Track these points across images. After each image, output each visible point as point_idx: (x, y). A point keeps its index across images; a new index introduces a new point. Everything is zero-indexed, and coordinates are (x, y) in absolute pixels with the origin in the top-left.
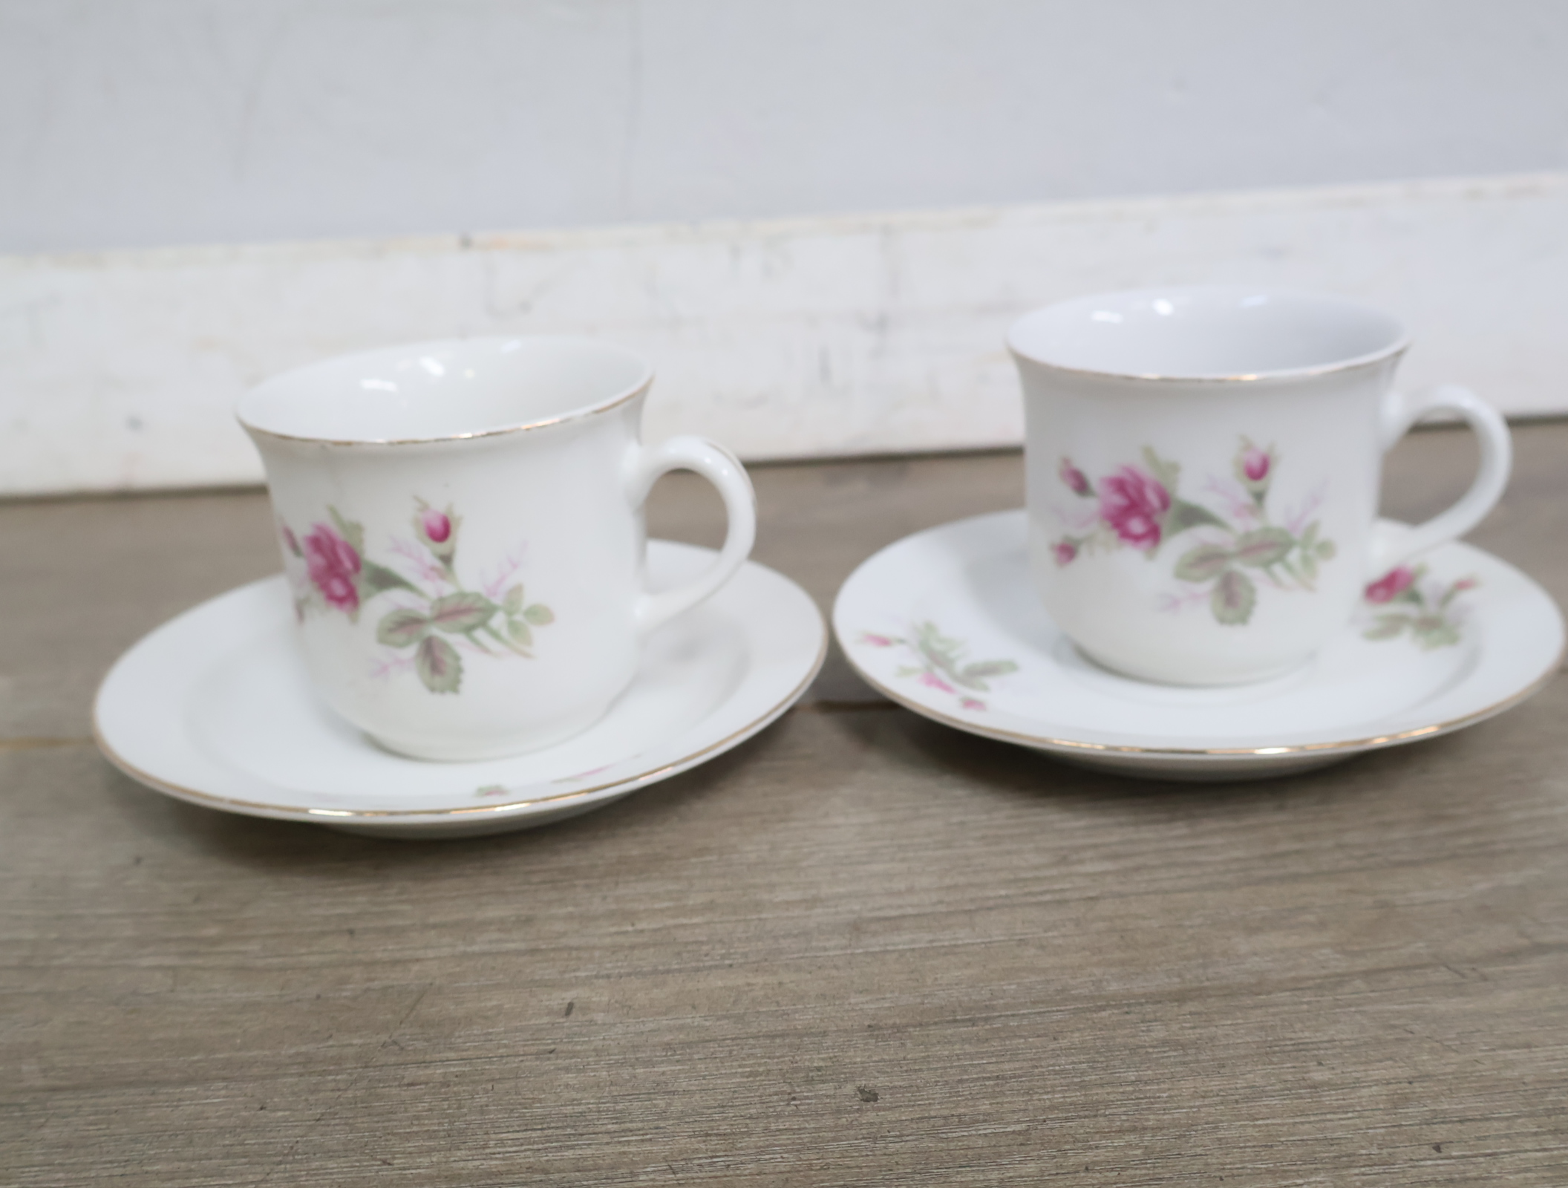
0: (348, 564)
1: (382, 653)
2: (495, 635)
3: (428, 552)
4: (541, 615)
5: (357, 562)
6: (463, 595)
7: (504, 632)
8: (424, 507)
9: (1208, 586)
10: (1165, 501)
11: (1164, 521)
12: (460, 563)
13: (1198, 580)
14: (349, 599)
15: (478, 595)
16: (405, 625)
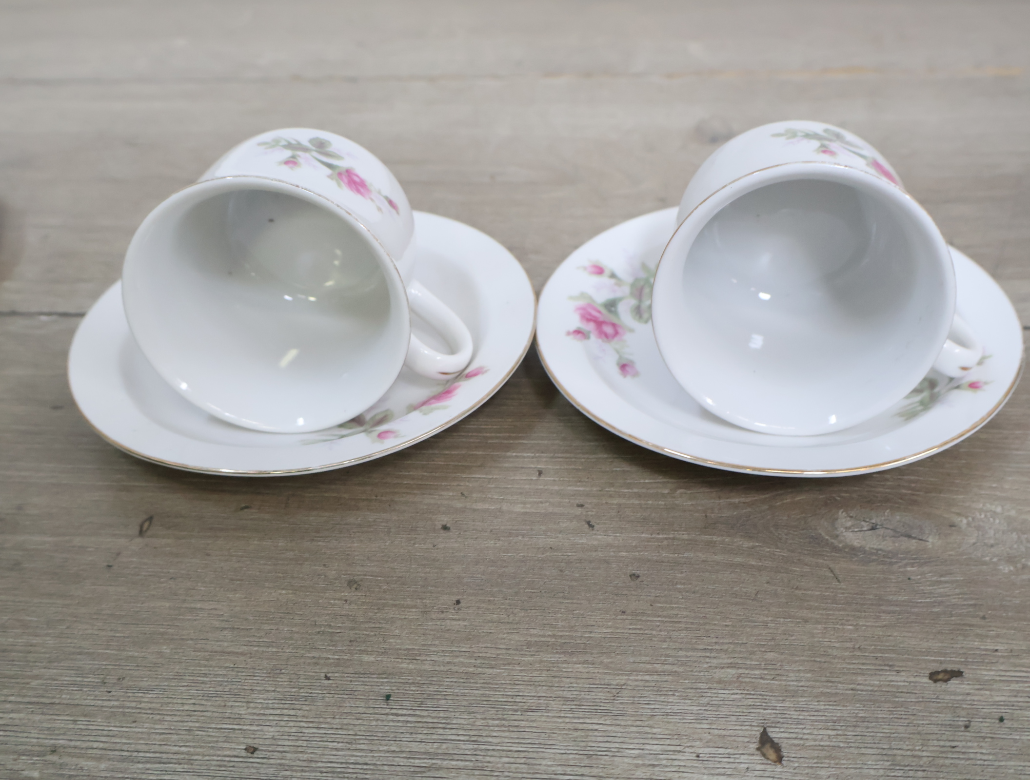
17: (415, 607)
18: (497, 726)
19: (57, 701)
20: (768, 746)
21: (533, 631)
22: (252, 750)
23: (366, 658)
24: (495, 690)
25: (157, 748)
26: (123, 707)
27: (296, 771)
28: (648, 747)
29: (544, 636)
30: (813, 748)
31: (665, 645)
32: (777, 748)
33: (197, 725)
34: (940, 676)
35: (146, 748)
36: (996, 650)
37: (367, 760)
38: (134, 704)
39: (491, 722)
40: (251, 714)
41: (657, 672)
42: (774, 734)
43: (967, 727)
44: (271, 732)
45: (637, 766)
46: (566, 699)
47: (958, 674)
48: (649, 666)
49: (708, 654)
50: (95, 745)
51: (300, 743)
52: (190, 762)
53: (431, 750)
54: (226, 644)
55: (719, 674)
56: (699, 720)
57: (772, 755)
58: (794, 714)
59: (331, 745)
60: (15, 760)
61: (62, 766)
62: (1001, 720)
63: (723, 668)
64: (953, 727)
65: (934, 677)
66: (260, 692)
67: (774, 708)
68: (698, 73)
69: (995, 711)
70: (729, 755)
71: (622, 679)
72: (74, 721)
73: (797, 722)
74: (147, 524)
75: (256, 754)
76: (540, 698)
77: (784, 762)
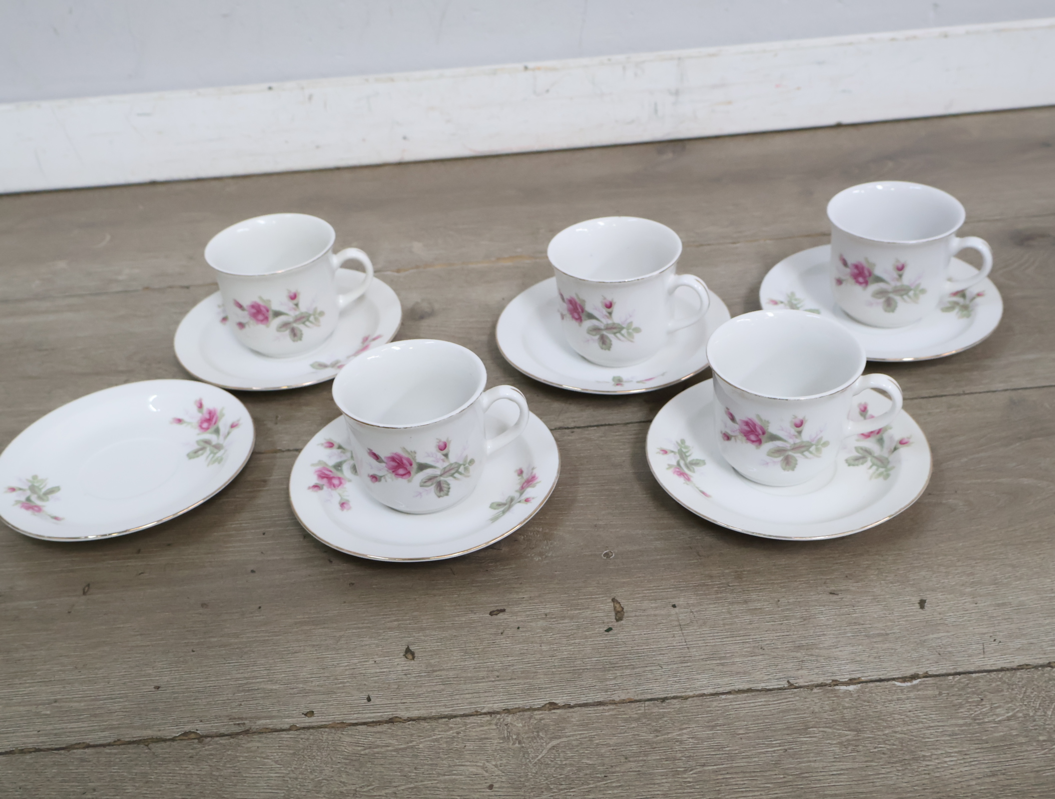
0: (580, 310)
1: (588, 336)
2: (623, 335)
3: (605, 311)
4: (637, 330)
5: (583, 310)
6: (614, 324)
7: (626, 335)
8: (605, 298)
9: (882, 300)
10: (870, 274)
12: (614, 315)
13: (880, 298)
14: (579, 319)
15: (619, 324)
16: (595, 330)
17: (237, 613)
18: (280, 661)
19: (53, 679)
20: (409, 653)
21: (298, 617)
22: (158, 688)
23: (213, 640)
24: (279, 646)
25: (109, 693)
26: (89, 678)
27: (180, 694)
28: (352, 661)
29: (304, 618)
30: (430, 651)
31: (364, 615)
32: (413, 654)
33: (128, 680)
34: (495, 613)
35: (103, 694)
36: (524, 598)
37: (215, 685)
38: (94, 676)
39: (276, 660)
40: (155, 672)
41: (359, 628)
42: (412, 648)
43: (502, 633)
44: (166, 679)
45: (346, 670)
46: (314, 646)
47: (503, 611)
48: (355, 626)
49: (385, 617)
50: (77, 696)
51: (181, 682)
52: (127, 697)
53: (247, 676)
54: (139, 642)
55: (389, 625)
56: (377, 646)
57: (410, 656)
58: (423, 638)
59: (197, 680)
60: (36, 708)
61: (61, 707)
62: (518, 628)
63: (391, 622)
64: (496, 634)
65: (491, 614)
66: (159, 662)
67: (414, 637)
68: (417, 267)
69: (517, 625)
70: (390, 660)
71: (342, 633)
72: (64, 687)
73: (425, 641)
74: (86, 589)
75: (160, 689)
76: (300, 646)
77: (415, 659)
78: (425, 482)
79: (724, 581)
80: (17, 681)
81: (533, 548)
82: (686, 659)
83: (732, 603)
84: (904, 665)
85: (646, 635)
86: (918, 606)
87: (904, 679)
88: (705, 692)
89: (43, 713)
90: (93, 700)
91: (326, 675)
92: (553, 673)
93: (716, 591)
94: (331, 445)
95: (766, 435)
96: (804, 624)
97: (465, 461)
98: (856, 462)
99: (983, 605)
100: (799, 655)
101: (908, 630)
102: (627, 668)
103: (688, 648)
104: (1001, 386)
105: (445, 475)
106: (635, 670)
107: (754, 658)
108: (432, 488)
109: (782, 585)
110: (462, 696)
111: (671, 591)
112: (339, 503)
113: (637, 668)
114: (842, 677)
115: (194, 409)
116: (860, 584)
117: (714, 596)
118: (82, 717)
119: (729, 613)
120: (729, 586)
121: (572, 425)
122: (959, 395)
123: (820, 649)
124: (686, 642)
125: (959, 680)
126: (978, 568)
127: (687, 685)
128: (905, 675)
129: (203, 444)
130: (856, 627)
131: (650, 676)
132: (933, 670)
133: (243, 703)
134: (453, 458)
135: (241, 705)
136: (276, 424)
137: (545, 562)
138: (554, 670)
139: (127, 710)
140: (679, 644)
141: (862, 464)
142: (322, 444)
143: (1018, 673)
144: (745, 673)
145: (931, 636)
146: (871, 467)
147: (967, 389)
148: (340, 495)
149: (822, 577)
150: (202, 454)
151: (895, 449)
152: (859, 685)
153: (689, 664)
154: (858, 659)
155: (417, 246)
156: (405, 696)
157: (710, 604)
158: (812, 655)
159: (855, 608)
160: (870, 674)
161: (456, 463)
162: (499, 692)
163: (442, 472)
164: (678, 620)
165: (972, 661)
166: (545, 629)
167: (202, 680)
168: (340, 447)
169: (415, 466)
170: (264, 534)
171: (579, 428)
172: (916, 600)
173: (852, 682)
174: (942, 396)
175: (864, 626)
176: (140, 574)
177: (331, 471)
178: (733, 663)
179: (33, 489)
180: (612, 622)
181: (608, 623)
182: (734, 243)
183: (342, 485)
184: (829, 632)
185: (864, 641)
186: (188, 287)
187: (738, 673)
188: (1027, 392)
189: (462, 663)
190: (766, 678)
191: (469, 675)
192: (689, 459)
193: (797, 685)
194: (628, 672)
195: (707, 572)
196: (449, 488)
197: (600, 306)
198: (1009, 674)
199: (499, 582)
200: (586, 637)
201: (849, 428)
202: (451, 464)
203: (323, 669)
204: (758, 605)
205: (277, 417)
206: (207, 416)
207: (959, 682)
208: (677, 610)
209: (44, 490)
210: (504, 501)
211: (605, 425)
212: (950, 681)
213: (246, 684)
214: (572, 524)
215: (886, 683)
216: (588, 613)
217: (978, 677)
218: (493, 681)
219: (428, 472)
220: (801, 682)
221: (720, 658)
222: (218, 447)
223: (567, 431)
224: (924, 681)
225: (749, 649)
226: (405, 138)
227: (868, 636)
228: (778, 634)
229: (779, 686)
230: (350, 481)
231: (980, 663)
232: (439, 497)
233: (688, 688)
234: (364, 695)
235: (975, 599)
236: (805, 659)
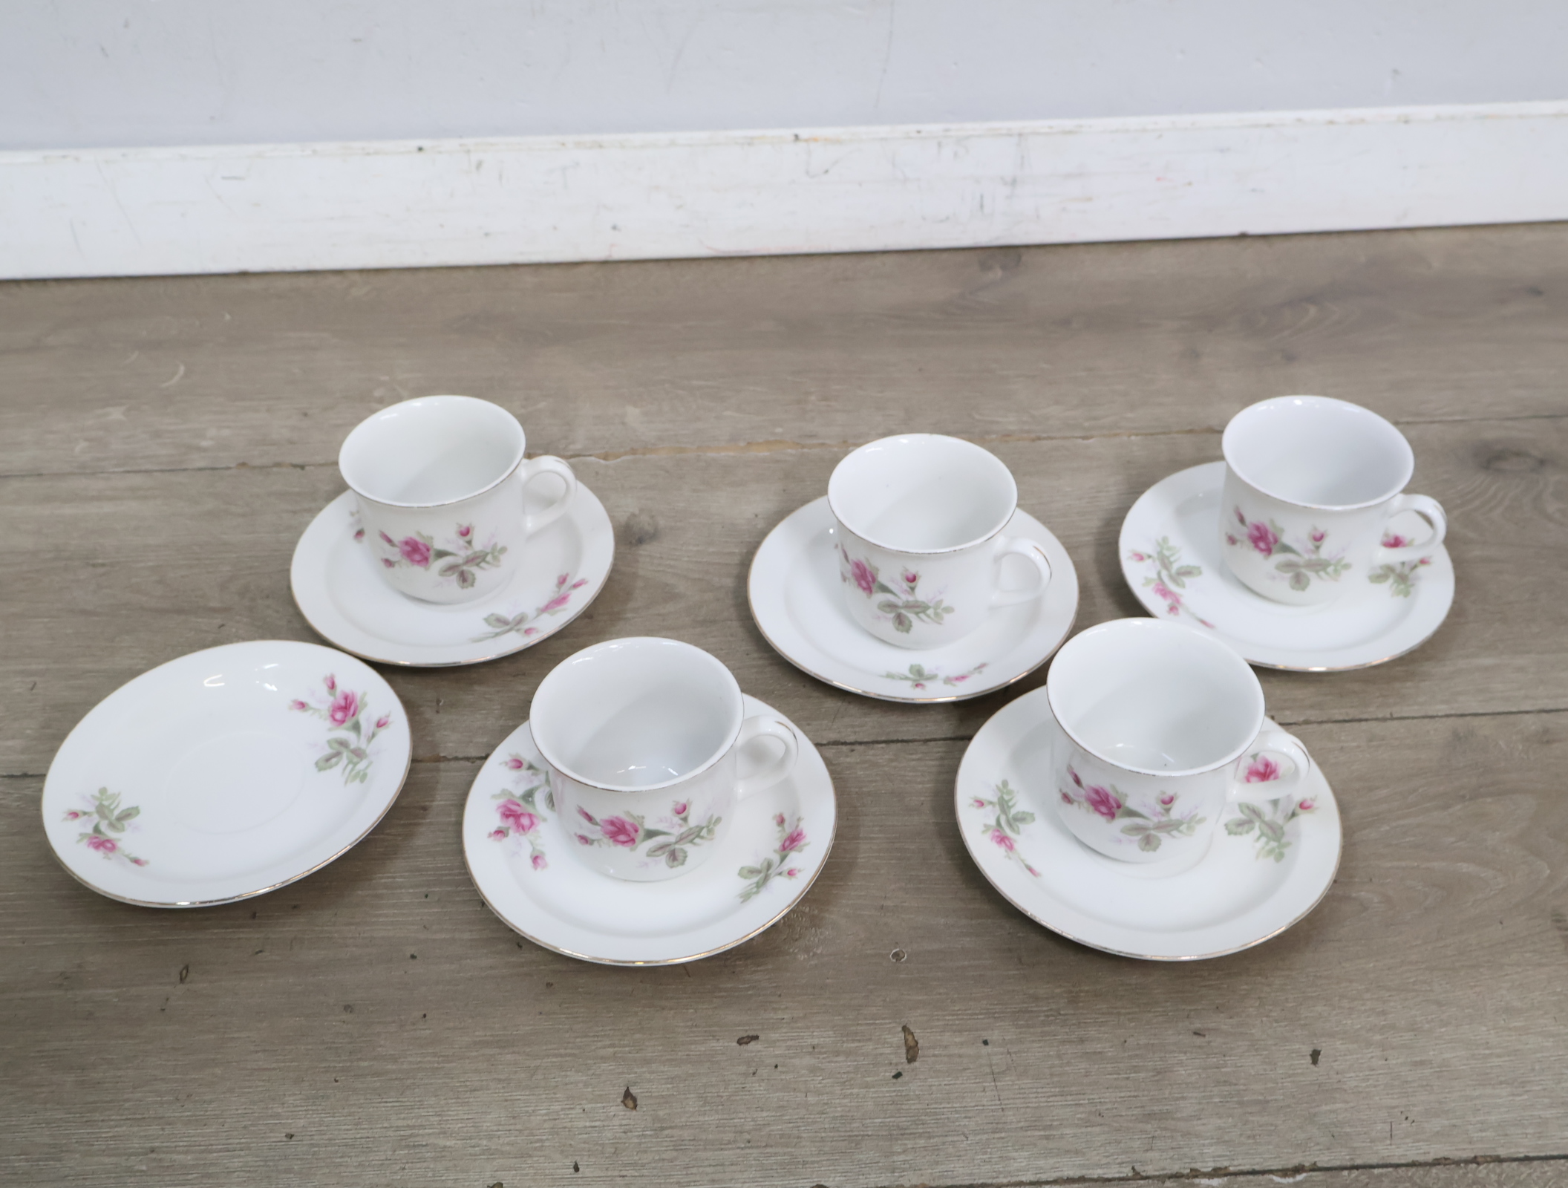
0: (870, 579)
1: (880, 613)
2: (928, 616)
3: (905, 585)
4: (949, 610)
5: (874, 580)
6: (917, 601)
7: (932, 615)
8: (907, 570)
9: (1289, 575)
10: (1276, 541)
11: (1274, 548)
12: (917, 590)
13: (1286, 572)
14: (869, 589)
15: (924, 602)
16: (891, 606)
17: (394, 1022)
18: (454, 1103)
19: (147, 1116)
20: (629, 1098)
21: (477, 1033)
22: (291, 1136)
23: (363, 1064)
24: (452, 1078)
25: (224, 1142)
26: (195, 1116)
27: (322, 1147)
28: (552, 1107)
29: (485, 1036)
30: (656, 1097)
31: (567, 1035)
32: (634, 1100)
33: (250, 1123)
34: (745, 1040)
35: (217, 1142)
36: (783, 1019)
37: (369, 1135)
38: (202, 1113)
39: (450, 1101)
40: (285, 1112)
41: (561, 1056)
42: (634, 1091)
43: (754, 1074)
44: (302, 1122)
45: (545, 1121)
46: (500, 1080)
47: (756, 1038)
48: (556, 1051)
49: (596, 1039)
50: (181, 1144)
51: (322, 1128)
52: (249, 1149)
53: (410, 1124)
54: (261, 1063)
55: (602, 1052)
56: (586, 1085)
57: (630, 1104)
58: (648, 1076)
59: (344, 1127)
60: (127, 1160)
61: (160, 1160)
62: (776, 1066)
63: (604, 1048)
64: (745, 1075)
65: (740, 1042)
66: (290, 1095)
67: (636, 1073)
68: (633, 451)
69: (774, 1061)
70: (604, 1108)
71: (538, 1062)
72: (163, 1129)
73: (649, 1081)
74: (184, 972)
75: (293, 1139)
76: (482, 1081)
77: (638, 1108)
78: (654, 851)
79: (1054, 1006)
80: (97, 1116)
81: (796, 940)
82: (1000, 1126)
83: (1064, 1042)
84: (1285, 1151)
85: (947, 1087)
86: (1309, 1060)
87: (1285, 1172)
88: (1023, 1179)
89: (137, 1168)
90: (202, 1152)
91: (518, 1127)
92: (822, 1140)
93: (1042, 1021)
94: (518, 764)
95: (1121, 810)
96: (1157, 1081)
97: (710, 821)
98: (1240, 829)
99: (1394, 1062)
100: (1149, 1127)
101: (1294, 1097)
102: (921, 1135)
103: (1003, 1109)
104: (1442, 709)
105: (681, 842)
106: (932, 1141)
107: (1089, 1129)
108: (663, 859)
109: (1130, 1016)
110: (701, 1169)
111: (981, 1019)
112: (531, 857)
113: (934, 1137)
114: (1204, 1164)
115: (324, 690)
116: (1234, 1021)
117: (1039, 1030)
118: (190, 1177)
119: (1059, 1056)
120: (1060, 1014)
121: (852, 738)
122: (1384, 719)
123: (1179, 1119)
124: (999, 1100)
125: (1356, 1177)
126: (1392, 1004)
127: (999, 1167)
128: (1286, 1167)
129: (336, 746)
130: (1226, 1088)
131: (951, 1150)
132: (1324, 1160)
133: (407, 1166)
134: (693, 822)
135: (404, 1169)
136: (438, 712)
137: (812, 962)
138: (823, 1135)
139: (252, 1169)
140: (990, 1103)
141: (1247, 832)
142: (506, 763)
143: (1434, 1170)
144: (1077, 1152)
145: (1325, 1108)
146: (1259, 838)
147: (1398, 711)
148: (532, 844)
149: (1183, 1007)
150: (337, 764)
151: (1294, 815)
152: (1226, 1179)
153: (1003, 1135)
154: (1226, 1138)
155: (633, 414)
156: (626, 1165)
157: (1033, 1041)
158: (1165, 1129)
159: (1227, 1058)
160: (1240, 1161)
161: (697, 826)
162: (751, 1166)
163: (678, 839)
164: (991, 1065)
165: (1375, 1148)
166: (813, 1070)
167: (349, 1127)
168: (531, 767)
169: (641, 833)
170: (427, 896)
171: (861, 743)
172: (1307, 1050)
173: (1216, 1173)
174: (1360, 720)
175: (1237, 1087)
176: (257, 953)
177: (518, 805)
178: (1062, 1136)
179: (102, 811)
180: (902, 1063)
181: (896, 1064)
182: (1084, 438)
183: (533, 827)
184: (1190, 1095)
185: (1236, 1111)
186: (302, 467)
187: (1068, 1152)
188: (1476, 722)
189: (701, 1118)
190: (1104, 1161)
191: (711, 1137)
192: (1013, 811)
193: (1144, 1174)
194: (922, 1142)
195: (1031, 991)
196: (686, 857)
197: (899, 578)
198: (1421, 1171)
199: (750, 992)
200: (867, 1086)
201: (1235, 792)
202: (691, 829)
203: (514, 1118)
204: (1098, 1047)
205: (438, 702)
206: (342, 703)
207: (1356, 1180)
208: (989, 1049)
209: (116, 813)
210: (758, 866)
211: (898, 741)
212: (1345, 1178)
213: (411, 1136)
214: (850, 902)
215: (1261, 1177)
216: (869, 1047)
217: (1381, 1175)
218: (742, 1149)
219: (659, 840)
220: (1150, 1170)
221: (1045, 1128)
222: (359, 754)
223: (844, 748)
224: (1311, 1176)
225: (1083, 1116)
226: (614, 228)
227: (1241, 1104)
228: (1122, 1094)
229: (1122, 1175)
230: (545, 820)
231: (1386, 1153)
232: (672, 867)
233: (1000, 1172)
234: (569, 1162)
235: (1385, 1053)
236: (1156, 1134)
